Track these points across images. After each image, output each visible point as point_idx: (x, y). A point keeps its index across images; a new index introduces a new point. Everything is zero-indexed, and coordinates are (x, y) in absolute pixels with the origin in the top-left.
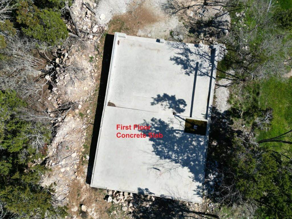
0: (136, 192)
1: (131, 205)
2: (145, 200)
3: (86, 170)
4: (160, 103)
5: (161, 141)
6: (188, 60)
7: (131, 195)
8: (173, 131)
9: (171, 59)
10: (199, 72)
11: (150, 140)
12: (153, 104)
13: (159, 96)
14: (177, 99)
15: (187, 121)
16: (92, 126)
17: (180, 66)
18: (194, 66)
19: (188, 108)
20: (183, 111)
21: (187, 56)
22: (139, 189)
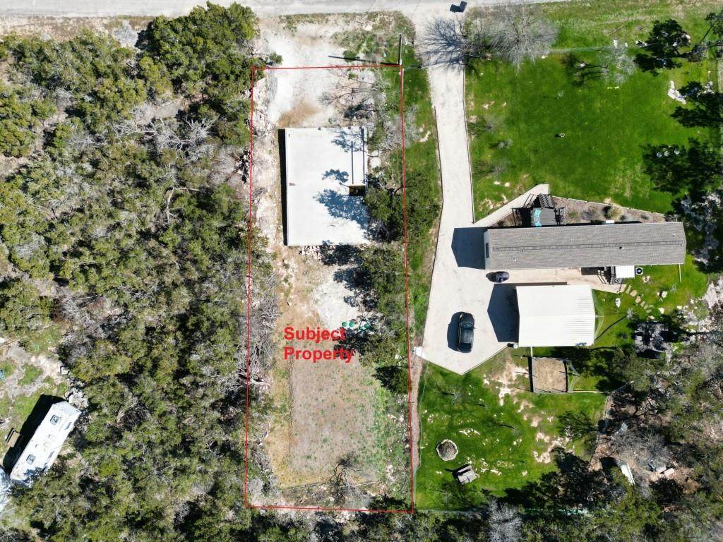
0: (321, 244)
1: (319, 254)
2: (329, 250)
3: (282, 237)
4: (328, 177)
5: (334, 205)
6: (344, 141)
7: (318, 247)
8: (341, 196)
9: (332, 142)
10: (354, 149)
11: (326, 205)
12: (323, 179)
13: (327, 172)
14: (341, 172)
15: (350, 187)
16: (280, 204)
17: (340, 146)
18: (350, 145)
19: (350, 178)
20: (346, 180)
21: (343, 138)
22: (323, 242)
